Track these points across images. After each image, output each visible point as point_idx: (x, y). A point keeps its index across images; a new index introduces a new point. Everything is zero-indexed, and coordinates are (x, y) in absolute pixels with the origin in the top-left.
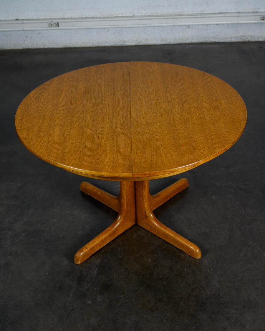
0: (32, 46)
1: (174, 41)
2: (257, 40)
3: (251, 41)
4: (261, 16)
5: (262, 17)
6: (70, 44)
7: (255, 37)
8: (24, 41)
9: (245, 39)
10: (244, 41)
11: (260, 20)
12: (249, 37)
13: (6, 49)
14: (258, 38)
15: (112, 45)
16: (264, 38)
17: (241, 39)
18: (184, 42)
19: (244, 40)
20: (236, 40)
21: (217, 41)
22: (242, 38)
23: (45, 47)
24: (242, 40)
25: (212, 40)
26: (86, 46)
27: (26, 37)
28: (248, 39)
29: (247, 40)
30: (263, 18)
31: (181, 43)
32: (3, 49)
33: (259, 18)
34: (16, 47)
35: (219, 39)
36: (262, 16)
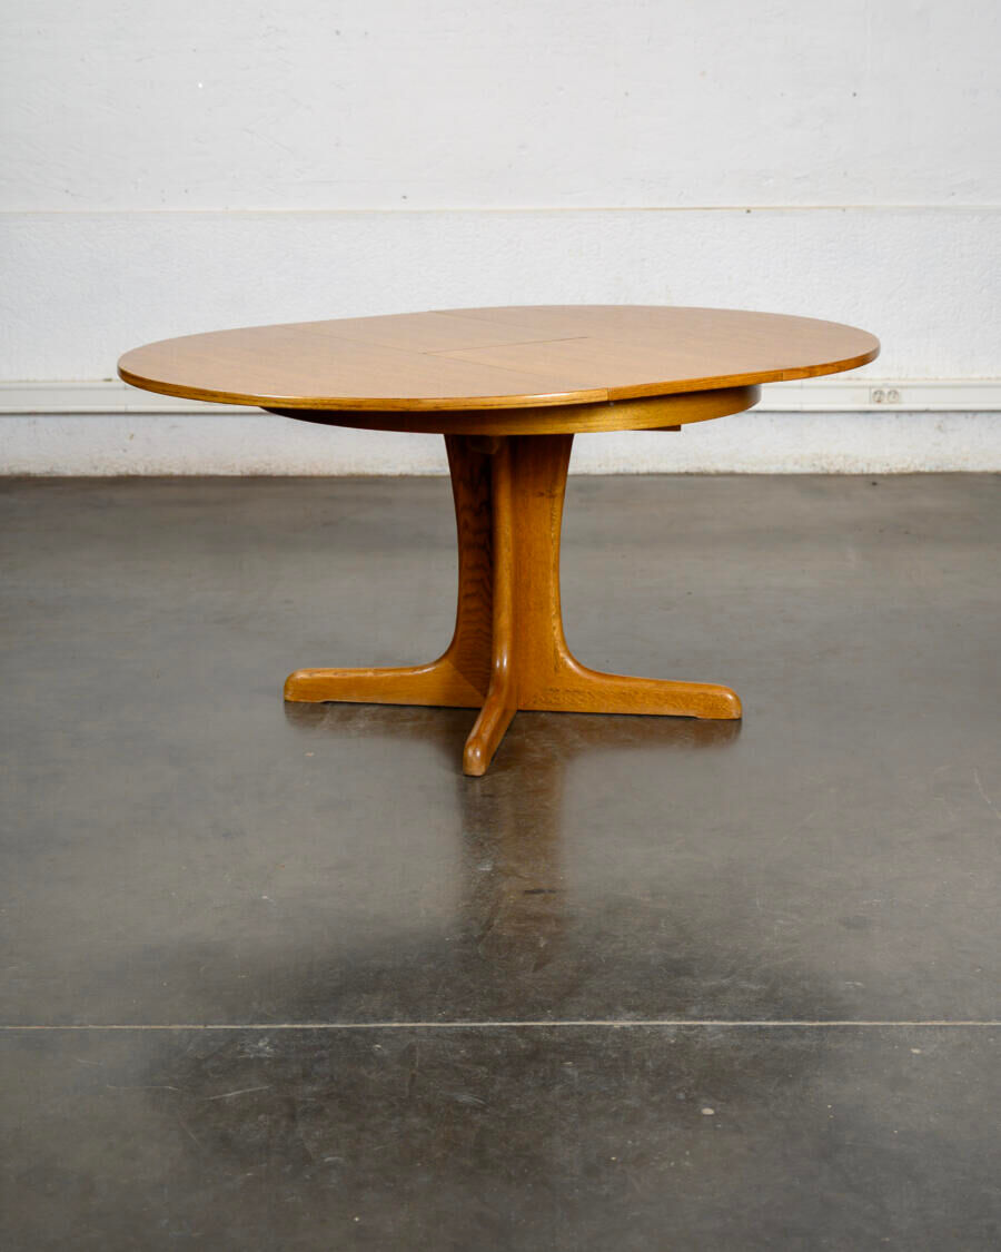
0: (146, 470)
1: (600, 466)
2: (866, 471)
3: (846, 472)
4: (870, 388)
5: (876, 393)
6: (268, 464)
7: (857, 462)
8: (125, 451)
9: (826, 466)
10: (825, 472)
11: (870, 403)
12: (841, 459)
13: (61, 475)
14: (869, 465)
15: (404, 473)
16: (888, 465)
17: (814, 465)
18: (634, 470)
19: (823, 468)
20: (797, 469)
21: (738, 469)
22: (816, 462)
23: (188, 473)
24: (818, 470)
25: (723, 467)
26: (321, 474)
27: (132, 436)
28: (837, 468)
29: (832, 470)
30: (878, 396)
31: (621, 471)
32: (54, 475)
33: (866, 394)
34: (96, 468)
35: (743, 463)
36: (873, 391)
